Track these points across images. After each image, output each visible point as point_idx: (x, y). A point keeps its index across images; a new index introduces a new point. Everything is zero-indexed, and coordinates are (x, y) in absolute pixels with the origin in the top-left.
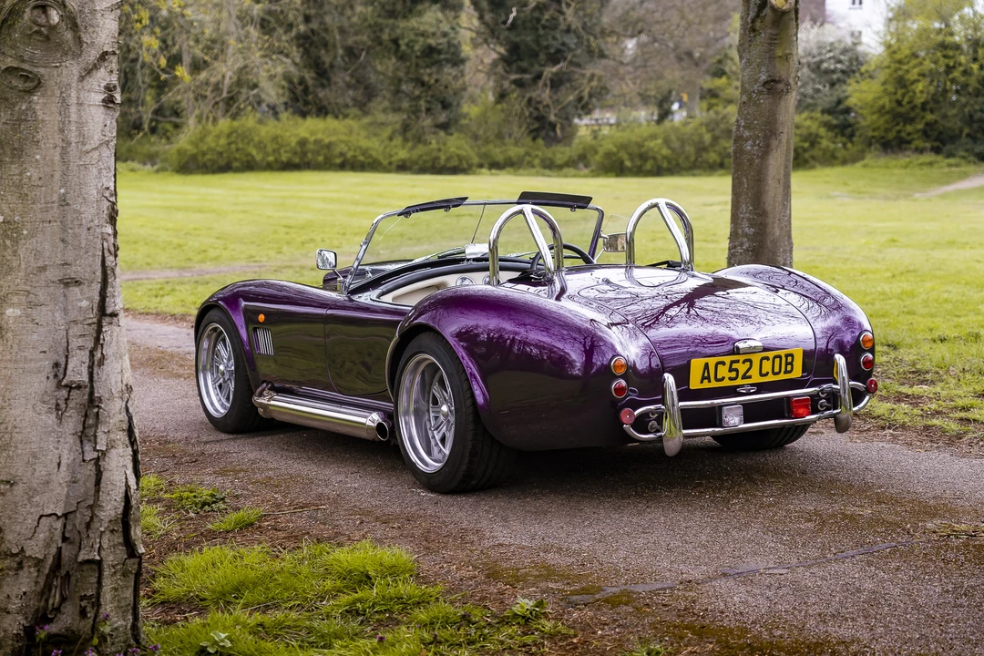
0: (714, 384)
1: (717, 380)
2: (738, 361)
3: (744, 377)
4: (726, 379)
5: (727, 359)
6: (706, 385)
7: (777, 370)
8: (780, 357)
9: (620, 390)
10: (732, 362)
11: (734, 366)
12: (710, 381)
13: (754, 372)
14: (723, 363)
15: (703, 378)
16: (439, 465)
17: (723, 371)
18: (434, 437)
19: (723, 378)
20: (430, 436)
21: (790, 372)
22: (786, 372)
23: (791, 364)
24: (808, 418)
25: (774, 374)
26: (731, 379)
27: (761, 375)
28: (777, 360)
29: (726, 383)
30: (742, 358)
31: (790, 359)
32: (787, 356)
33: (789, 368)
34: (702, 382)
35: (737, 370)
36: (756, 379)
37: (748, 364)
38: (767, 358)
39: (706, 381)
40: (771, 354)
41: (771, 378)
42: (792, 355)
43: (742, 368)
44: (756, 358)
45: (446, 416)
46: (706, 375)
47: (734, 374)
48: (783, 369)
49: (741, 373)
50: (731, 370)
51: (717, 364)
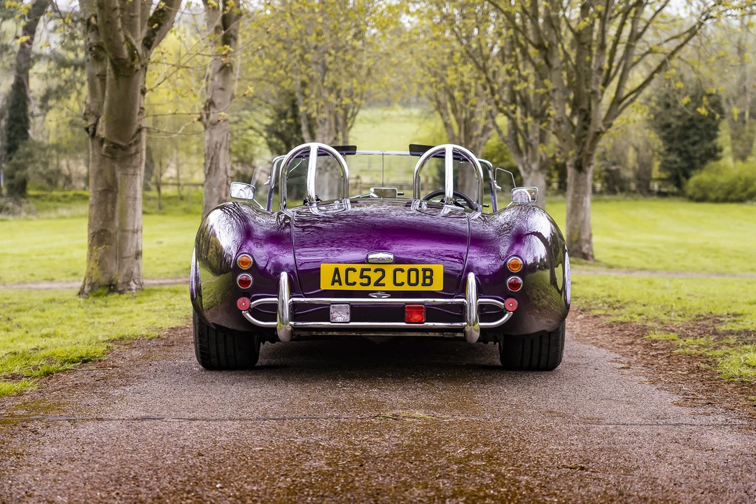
0: (345, 287)
1: (348, 284)
2: (369, 270)
3: (377, 284)
4: (358, 285)
5: (359, 267)
6: (337, 287)
7: (413, 280)
8: (416, 270)
9: (244, 282)
10: (363, 270)
11: (365, 273)
12: (341, 284)
13: (388, 281)
14: (354, 270)
15: (334, 281)
17: (354, 277)
19: (354, 283)
21: (430, 285)
22: (424, 284)
23: (431, 277)
25: (411, 285)
26: (362, 284)
27: (395, 283)
28: (413, 274)
29: (358, 287)
30: (373, 267)
31: (428, 273)
32: (424, 270)
33: (428, 281)
34: (333, 284)
35: (369, 278)
36: (390, 286)
37: (380, 274)
38: (401, 270)
39: (337, 284)
40: (406, 267)
41: (406, 288)
42: (430, 271)
43: (375, 277)
44: (389, 269)
46: (337, 278)
47: (365, 281)
48: (421, 281)
49: (373, 281)
50: (362, 276)
51: (347, 270)
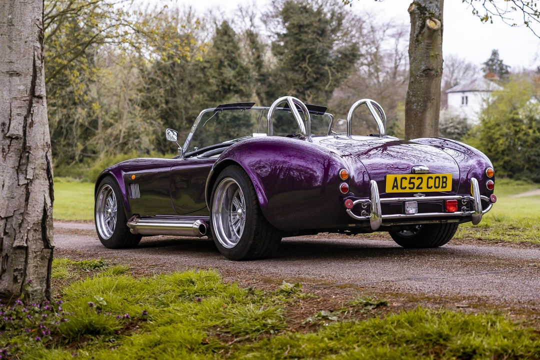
0: (400, 191)
1: (402, 188)
2: (414, 178)
3: (418, 188)
4: (407, 188)
5: (408, 176)
6: (395, 191)
7: (437, 185)
8: (439, 177)
9: (344, 189)
10: (411, 178)
11: (412, 181)
12: (397, 189)
13: (424, 185)
14: (406, 178)
15: (394, 187)
16: (234, 244)
17: (405, 183)
18: (233, 230)
19: (405, 188)
20: (231, 230)
21: (445, 187)
22: (443, 187)
23: (446, 182)
24: (456, 213)
25: (436, 187)
26: (410, 188)
27: (428, 187)
28: (437, 180)
29: (407, 190)
30: (416, 176)
31: (445, 180)
32: (443, 177)
33: (444, 185)
34: (393, 189)
35: (413, 183)
36: (425, 190)
37: (420, 180)
38: (432, 178)
39: (395, 188)
40: (434, 176)
41: (433, 190)
42: (446, 177)
43: (417, 182)
44: (425, 177)
45: (240, 215)
46: (395, 185)
47: (411, 186)
48: (441, 185)
49: (416, 186)
50: (410, 183)
51: (402, 178)
